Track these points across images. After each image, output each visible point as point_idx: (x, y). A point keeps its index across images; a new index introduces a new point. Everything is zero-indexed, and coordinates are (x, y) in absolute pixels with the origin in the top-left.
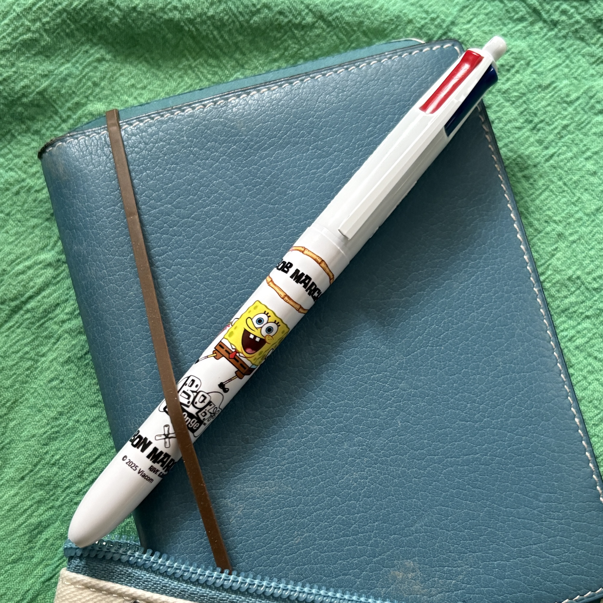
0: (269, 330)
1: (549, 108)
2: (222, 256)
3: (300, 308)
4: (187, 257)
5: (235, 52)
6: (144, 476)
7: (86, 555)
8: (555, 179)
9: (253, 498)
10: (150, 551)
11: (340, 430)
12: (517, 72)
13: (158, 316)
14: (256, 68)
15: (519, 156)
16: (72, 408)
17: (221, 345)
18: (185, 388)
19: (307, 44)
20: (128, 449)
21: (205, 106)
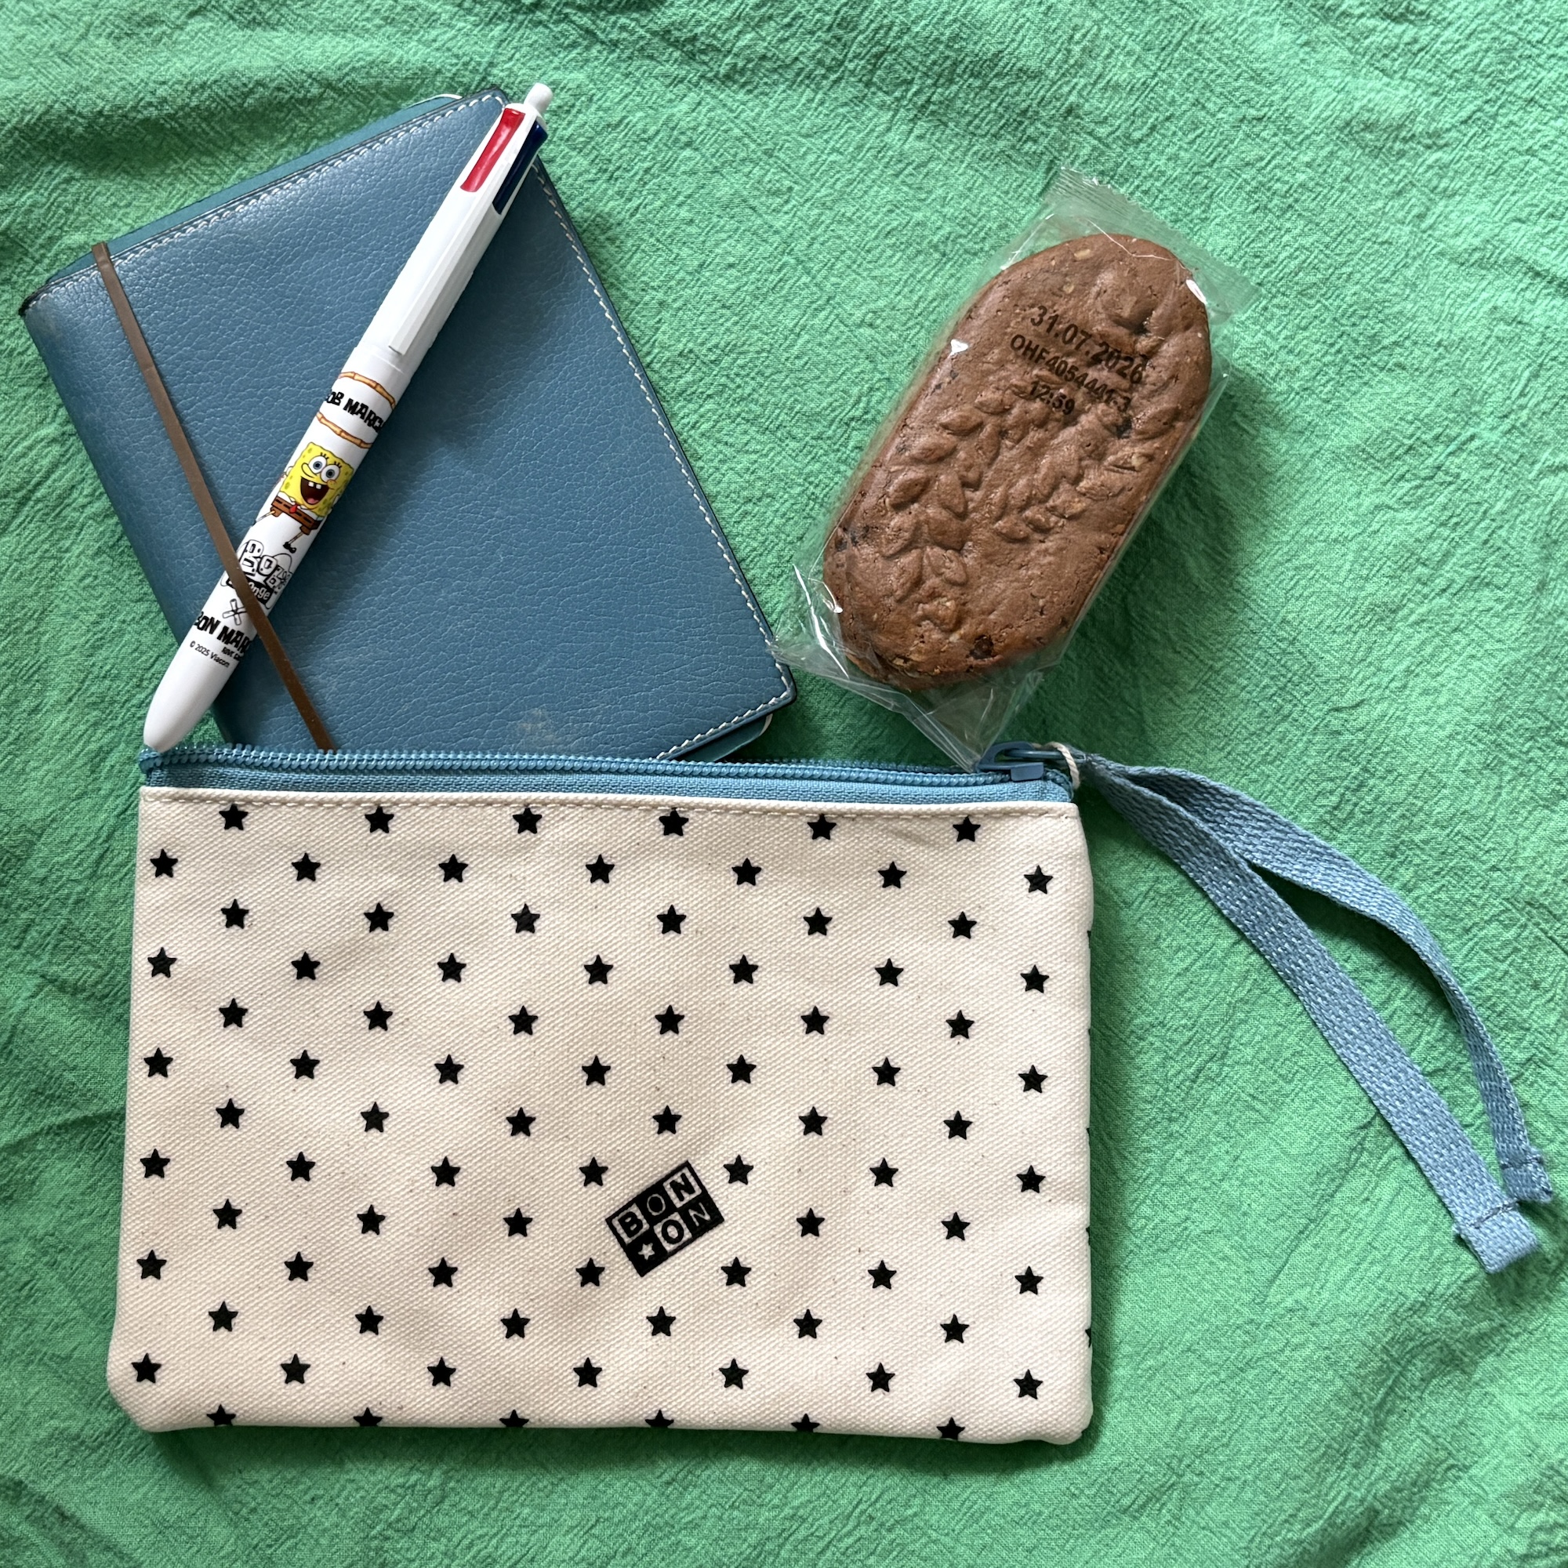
0: (330, 473)
1: (624, 150)
2: (261, 397)
3: (361, 443)
4: (220, 406)
5: (232, 143)
6: (218, 660)
7: (167, 762)
8: (646, 237)
9: (346, 669)
10: (240, 746)
11: (432, 577)
12: (579, 111)
13: (201, 479)
14: (262, 158)
15: (598, 215)
16: (113, 607)
17: (278, 500)
18: (247, 555)
19: (318, 120)
20: (195, 634)
21: (208, 221)
